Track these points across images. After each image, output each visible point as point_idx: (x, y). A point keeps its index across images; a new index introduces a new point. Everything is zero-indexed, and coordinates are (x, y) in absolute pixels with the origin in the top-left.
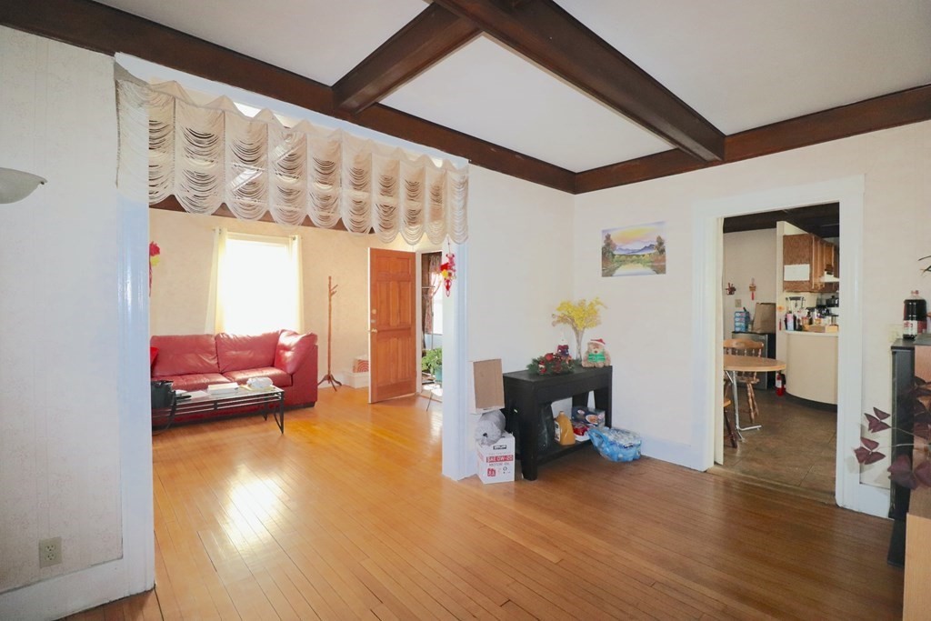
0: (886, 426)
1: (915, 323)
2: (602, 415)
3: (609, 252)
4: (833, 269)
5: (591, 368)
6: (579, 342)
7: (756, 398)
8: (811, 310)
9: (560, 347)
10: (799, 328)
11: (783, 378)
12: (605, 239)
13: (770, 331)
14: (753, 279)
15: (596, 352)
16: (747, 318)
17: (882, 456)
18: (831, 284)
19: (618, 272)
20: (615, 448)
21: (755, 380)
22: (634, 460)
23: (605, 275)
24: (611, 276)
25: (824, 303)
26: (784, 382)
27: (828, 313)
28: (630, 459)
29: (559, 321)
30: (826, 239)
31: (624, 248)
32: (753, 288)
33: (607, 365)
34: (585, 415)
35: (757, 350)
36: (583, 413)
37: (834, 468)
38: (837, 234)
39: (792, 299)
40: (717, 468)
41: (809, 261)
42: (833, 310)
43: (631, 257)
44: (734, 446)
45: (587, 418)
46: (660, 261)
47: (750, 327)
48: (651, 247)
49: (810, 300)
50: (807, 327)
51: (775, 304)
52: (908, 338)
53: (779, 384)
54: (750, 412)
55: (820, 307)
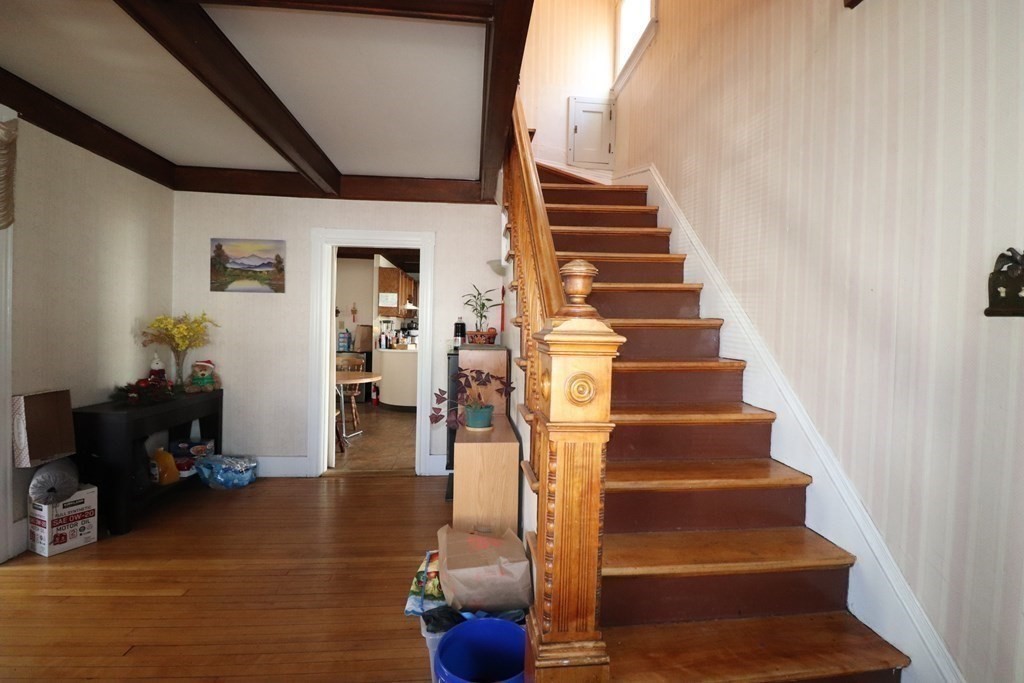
0: (445, 399)
1: (460, 338)
2: (210, 445)
3: (220, 264)
4: (414, 299)
5: (197, 393)
6: (179, 364)
7: (358, 409)
8: (398, 332)
9: (153, 372)
10: (389, 346)
11: (377, 390)
12: (214, 249)
13: (368, 350)
14: (354, 304)
15: (203, 375)
16: (350, 340)
17: (443, 416)
18: (410, 311)
19: (230, 287)
20: (230, 474)
21: (357, 393)
22: (250, 483)
23: (214, 288)
24: (223, 290)
25: (406, 327)
26: (378, 394)
27: (409, 335)
28: (246, 483)
29: (152, 341)
30: (409, 274)
31: (239, 262)
32: (354, 312)
33: (217, 387)
34: (189, 448)
35: (359, 366)
36: (186, 445)
37: (414, 451)
38: (417, 270)
39: (385, 322)
40: (330, 471)
41: (398, 292)
42: (413, 332)
43: (246, 273)
44: (342, 451)
45: (192, 451)
46: (279, 280)
47: (351, 347)
48: (269, 264)
49: (396, 323)
50: (395, 345)
51: (371, 327)
52: (456, 349)
53: (374, 396)
54: (353, 421)
55: (403, 330)
